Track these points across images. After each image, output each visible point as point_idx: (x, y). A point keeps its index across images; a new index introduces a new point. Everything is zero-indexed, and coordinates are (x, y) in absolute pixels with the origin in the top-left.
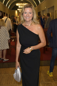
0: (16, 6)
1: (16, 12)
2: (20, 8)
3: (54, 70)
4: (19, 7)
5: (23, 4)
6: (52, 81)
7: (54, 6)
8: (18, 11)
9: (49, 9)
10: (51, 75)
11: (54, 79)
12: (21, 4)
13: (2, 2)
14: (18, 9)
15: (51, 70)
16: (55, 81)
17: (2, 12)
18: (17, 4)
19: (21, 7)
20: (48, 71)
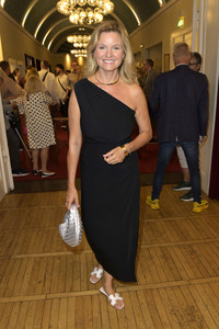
0: (67, 42)
1: (68, 58)
2: (78, 48)
3: (162, 194)
4: (75, 45)
5: (85, 37)
6: (157, 218)
7: (161, 44)
8: (72, 56)
9: (149, 49)
10: (155, 205)
11: (161, 214)
12: (80, 37)
13: (33, 35)
14: (73, 52)
15: (155, 195)
16: (163, 217)
17: (33, 59)
18: (70, 39)
19: (80, 45)
20: (149, 198)
